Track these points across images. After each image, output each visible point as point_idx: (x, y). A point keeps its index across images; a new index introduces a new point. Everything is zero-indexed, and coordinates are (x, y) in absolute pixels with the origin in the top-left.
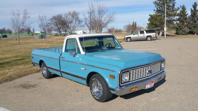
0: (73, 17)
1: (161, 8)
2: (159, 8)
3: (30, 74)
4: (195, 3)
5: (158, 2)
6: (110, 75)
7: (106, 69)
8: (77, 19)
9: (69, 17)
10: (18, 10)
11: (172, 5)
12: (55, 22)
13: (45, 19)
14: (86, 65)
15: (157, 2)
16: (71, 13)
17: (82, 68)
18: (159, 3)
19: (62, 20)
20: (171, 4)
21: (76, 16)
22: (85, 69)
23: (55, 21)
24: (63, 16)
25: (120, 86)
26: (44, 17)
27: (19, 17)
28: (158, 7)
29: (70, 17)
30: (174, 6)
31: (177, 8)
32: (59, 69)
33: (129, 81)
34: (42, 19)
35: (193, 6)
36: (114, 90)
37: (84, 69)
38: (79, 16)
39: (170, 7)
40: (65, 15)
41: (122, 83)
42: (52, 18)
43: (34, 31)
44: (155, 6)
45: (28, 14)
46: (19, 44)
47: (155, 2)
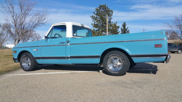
5: (96, 16)
18: (96, 18)
28: (96, 21)
47: (93, 16)
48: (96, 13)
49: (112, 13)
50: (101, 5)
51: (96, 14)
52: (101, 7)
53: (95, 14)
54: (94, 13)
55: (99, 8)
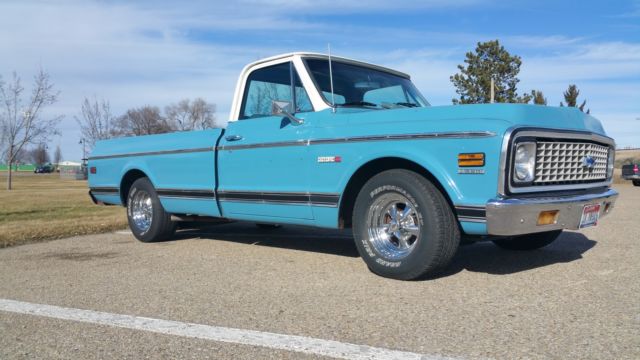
0: (196, 118)
1: (474, 94)
2: (467, 94)
3: (74, 235)
4: (572, 89)
5: (466, 77)
6: (461, 154)
7: (440, 136)
8: (206, 125)
9: (180, 117)
10: (15, 74)
11: (508, 88)
12: (134, 130)
13: (103, 113)
14: (342, 140)
15: (463, 78)
16: (190, 104)
17: (321, 159)
18: (467, 81)
19: (159, 125)
20: (503, 84)
21: (206, 115)
22: (338, 160)
23: (135, 126)
24: (163, 114)
25: (509, 195)
26: (100, 108)
27: (19, 97)
28: (466, 92)
29: (185, 118)
30: (513, 89)
31: (523, 97)
32: (212, 188)
33: (533, 184)
34: (94, 110)
35: (566, 97)
36: (479, 213)
37: (331, 159)
38: (214, 115)
39: (503, 92)
40: (168, 109)
41: (515, 185)
42: (125, 117)
43: (58, 158)
44: (456, 88)
45: (50, 87)
46: (10, 188)
47: (457, 77)
48: (466, 66)
49: (519, 66)
50: (482, 44)
51: (466, 69)
52: (481, 48)
53: (463, 71)
54: (460, 67)
55: (477, 51)
